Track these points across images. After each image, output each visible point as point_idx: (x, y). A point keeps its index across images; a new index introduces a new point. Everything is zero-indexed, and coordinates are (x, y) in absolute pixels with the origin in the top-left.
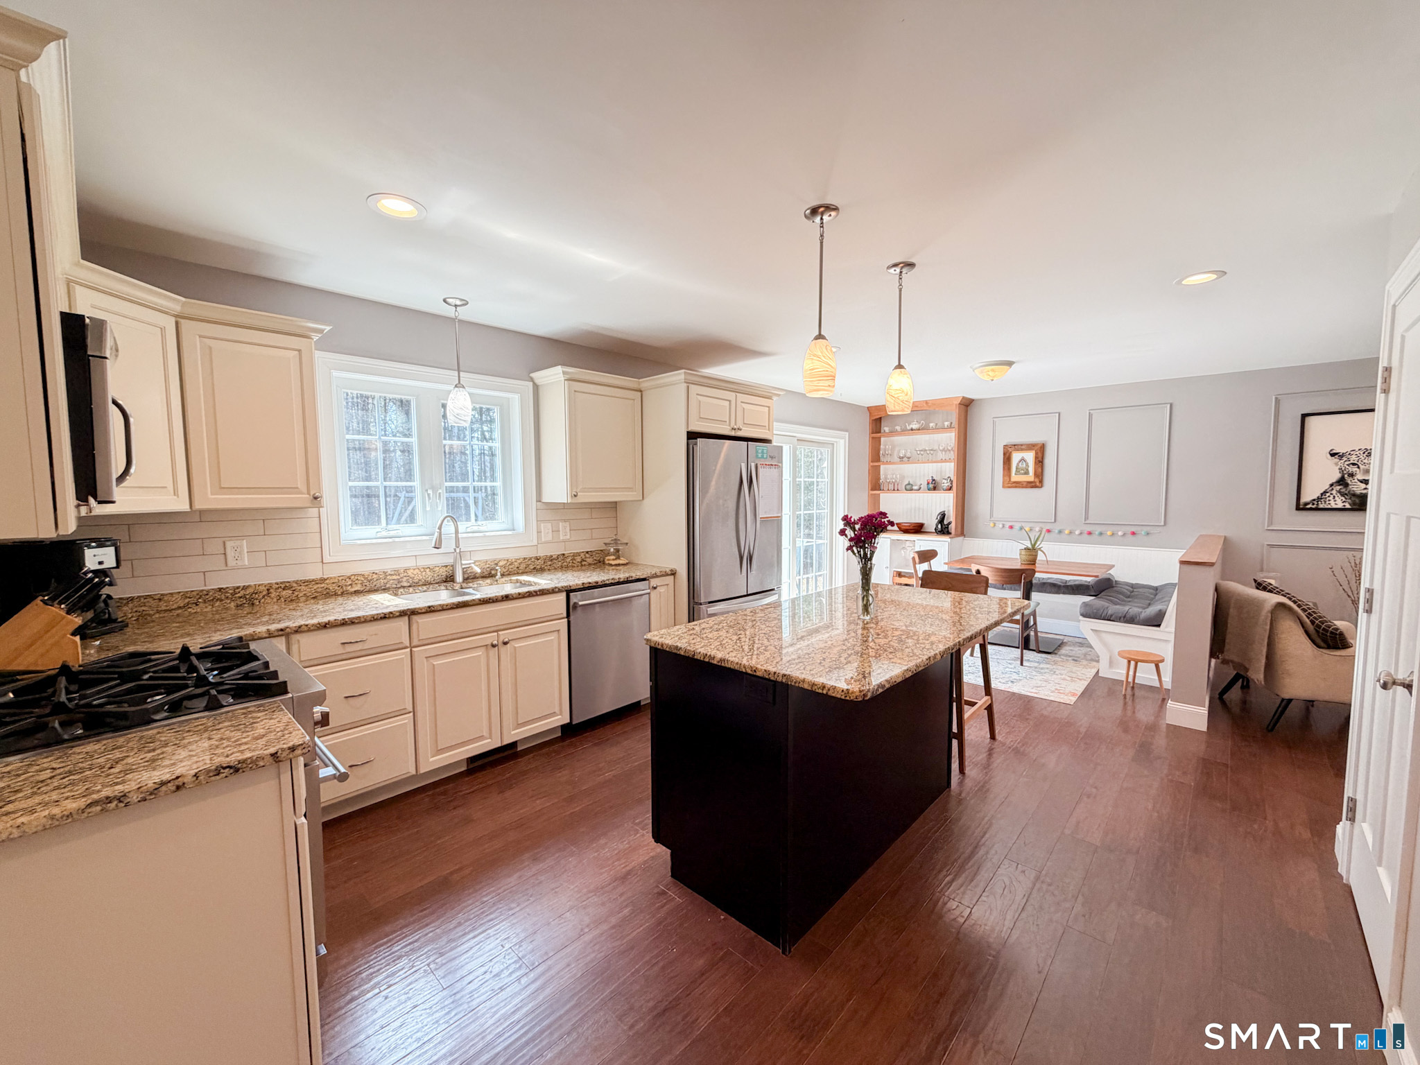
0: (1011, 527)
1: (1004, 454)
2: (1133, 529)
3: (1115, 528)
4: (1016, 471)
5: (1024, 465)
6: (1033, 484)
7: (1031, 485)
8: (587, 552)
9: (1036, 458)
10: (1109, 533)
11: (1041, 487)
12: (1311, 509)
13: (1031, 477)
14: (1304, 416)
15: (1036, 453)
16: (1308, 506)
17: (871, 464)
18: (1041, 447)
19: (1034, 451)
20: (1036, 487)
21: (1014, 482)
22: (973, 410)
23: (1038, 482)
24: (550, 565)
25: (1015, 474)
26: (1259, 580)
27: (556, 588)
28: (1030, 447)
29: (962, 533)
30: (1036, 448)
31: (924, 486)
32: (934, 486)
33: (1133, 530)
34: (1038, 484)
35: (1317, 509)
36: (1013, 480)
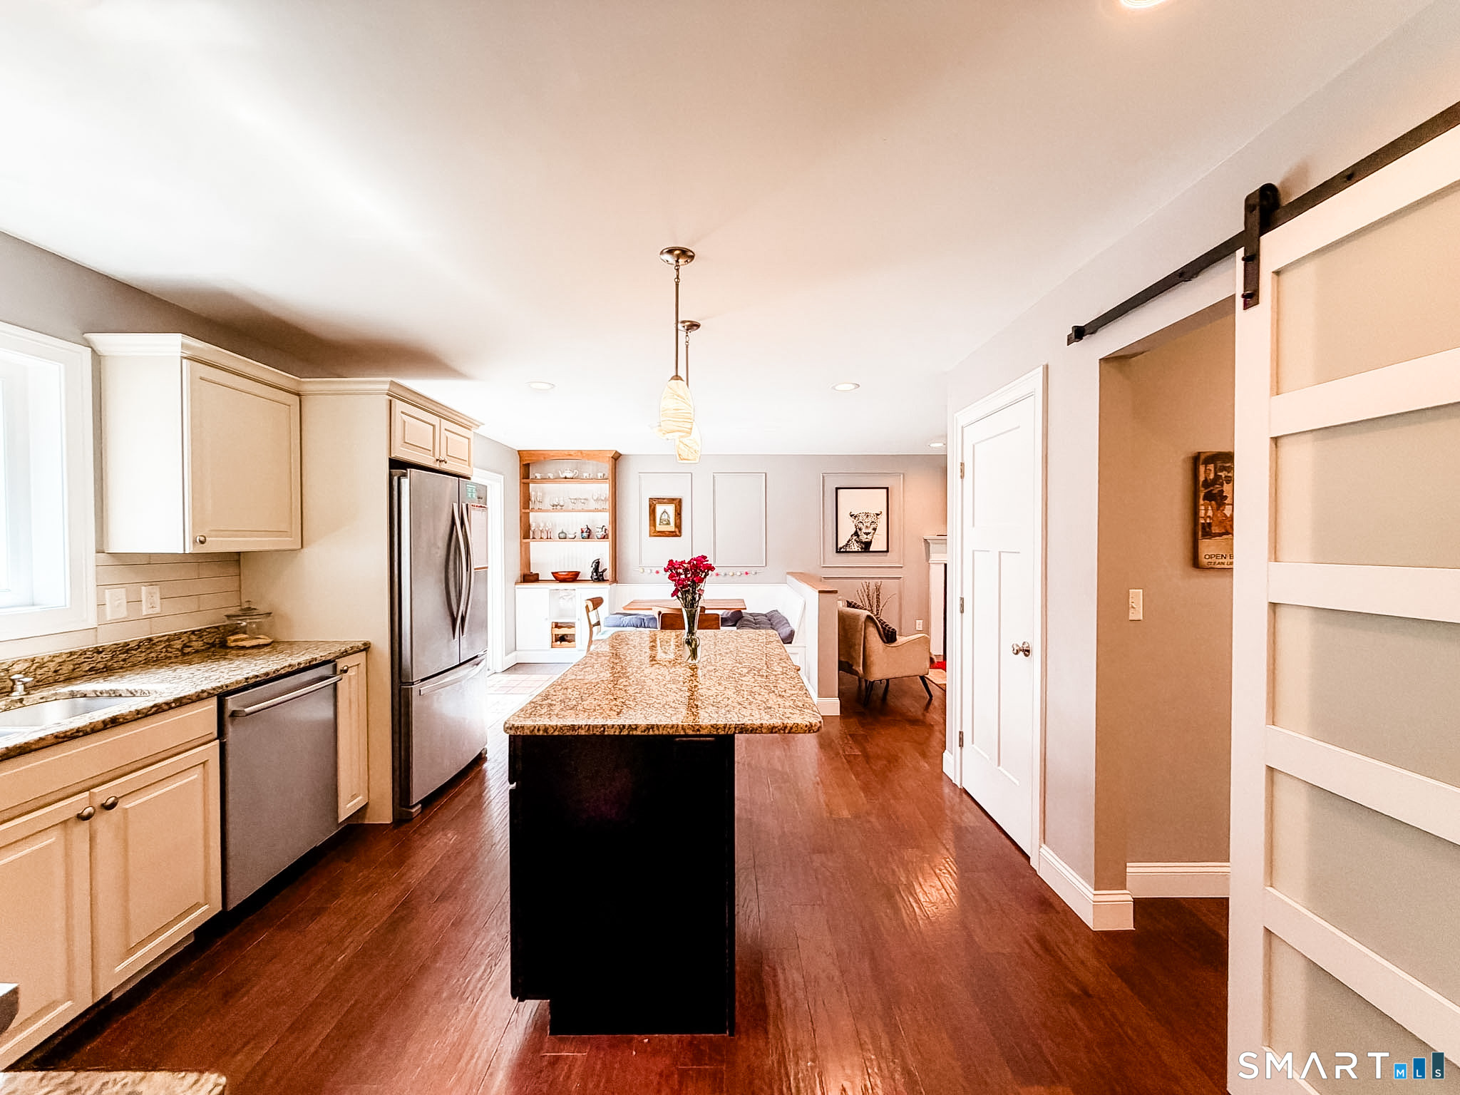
0: (657, 572)
1: (650, 506)
3: (734, 570)
5: (666, 517)
8: (193, 632)
10: (731, 574)
11: (680, 536)
12: (843, 552)
13: (672, 528)
14: (837, 489)
15: (676, 507)
16: (842, 550)
17: (523, 511)
18: (679, 501)
19: (674, 505)
20: (676, 536)
21: (659, 532)
22: (621, 462)
23: (677, 533)
24: (124, 660)
26: (850, 601)
27: (203, 691)
28: (671, 501)
29: (615, 581)
31: (579, 534)
32: (588, 534)
33: (746, 571)
34: (678, 533)
35: (846, 552)
36: (658, 529)
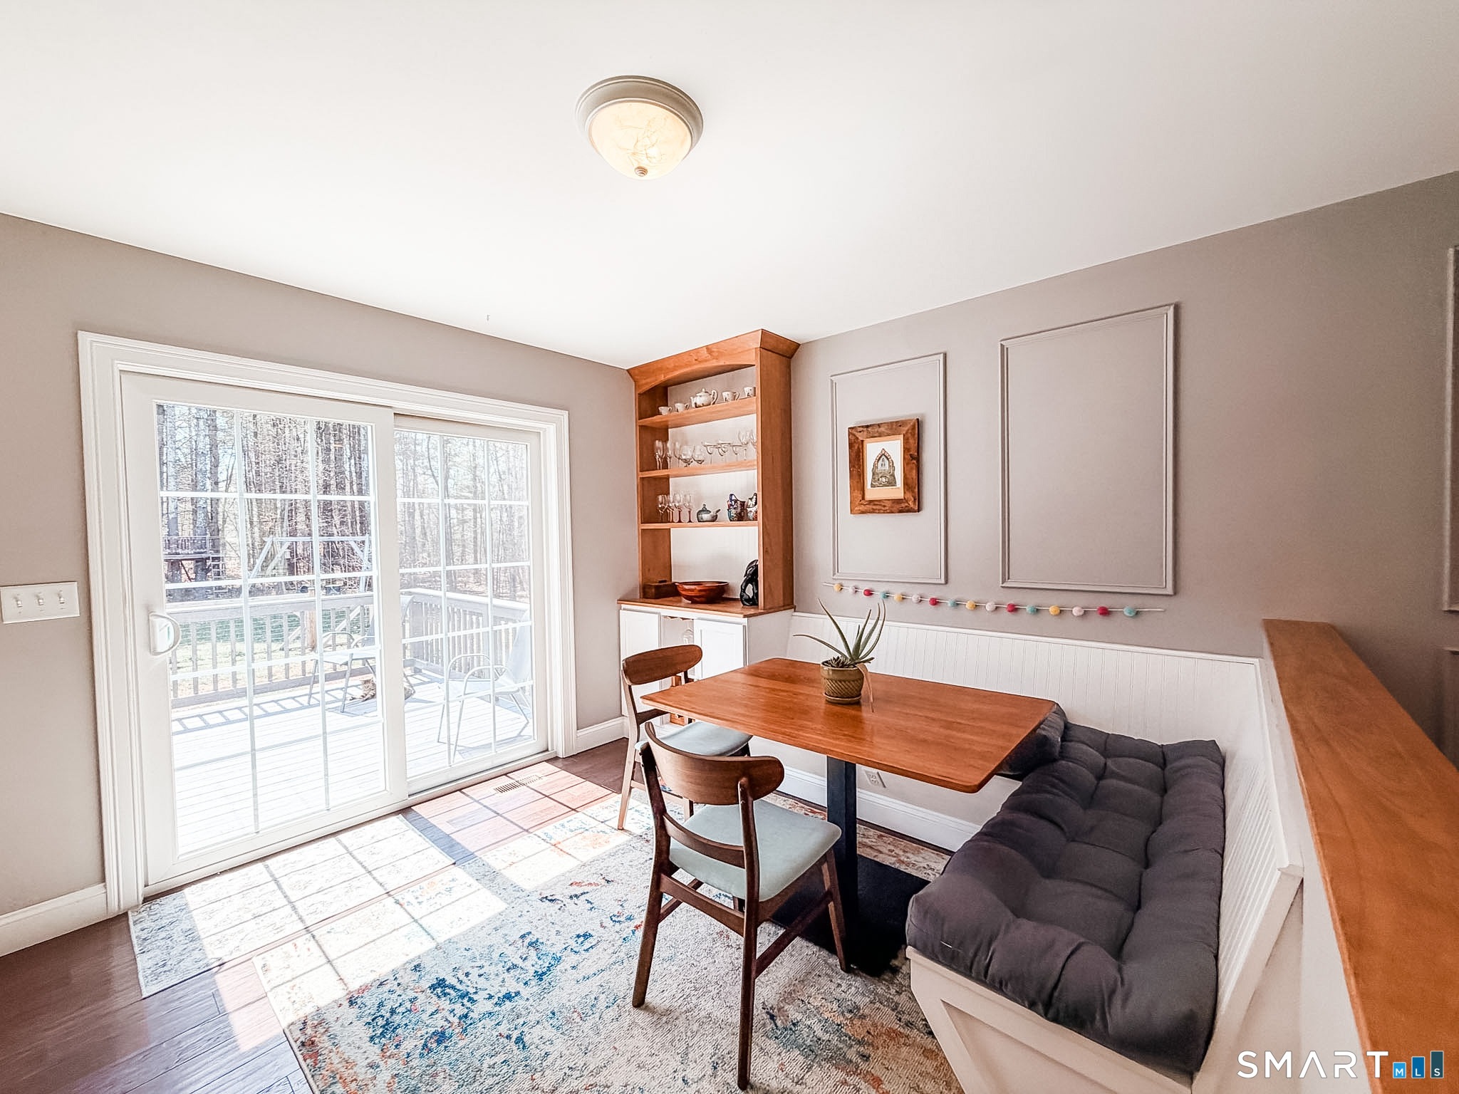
0: (869, 593)
1: (851, 445)
2: (1106, 602)
3: (1063, 599)
4: (873, 478)
5: (887, 466)
6: (903, 505)
7: (899, 507)
9: (906, 450)
10: (1054, 610)
11: (918, 510)
13: (898, 492)
15: (906, 441)
18: (914, 426)
19: (902, 437)
20: (909, 510)
21: (871, 502)
22: (800, 362)
23: (912, 502)
25: (873, 486)
28: (893, 428)
29: (788, 603)
30: (905, 429)
31: (724, 515)
33: (1104, 603)
34: (912, 504)
36: (868, 497)
